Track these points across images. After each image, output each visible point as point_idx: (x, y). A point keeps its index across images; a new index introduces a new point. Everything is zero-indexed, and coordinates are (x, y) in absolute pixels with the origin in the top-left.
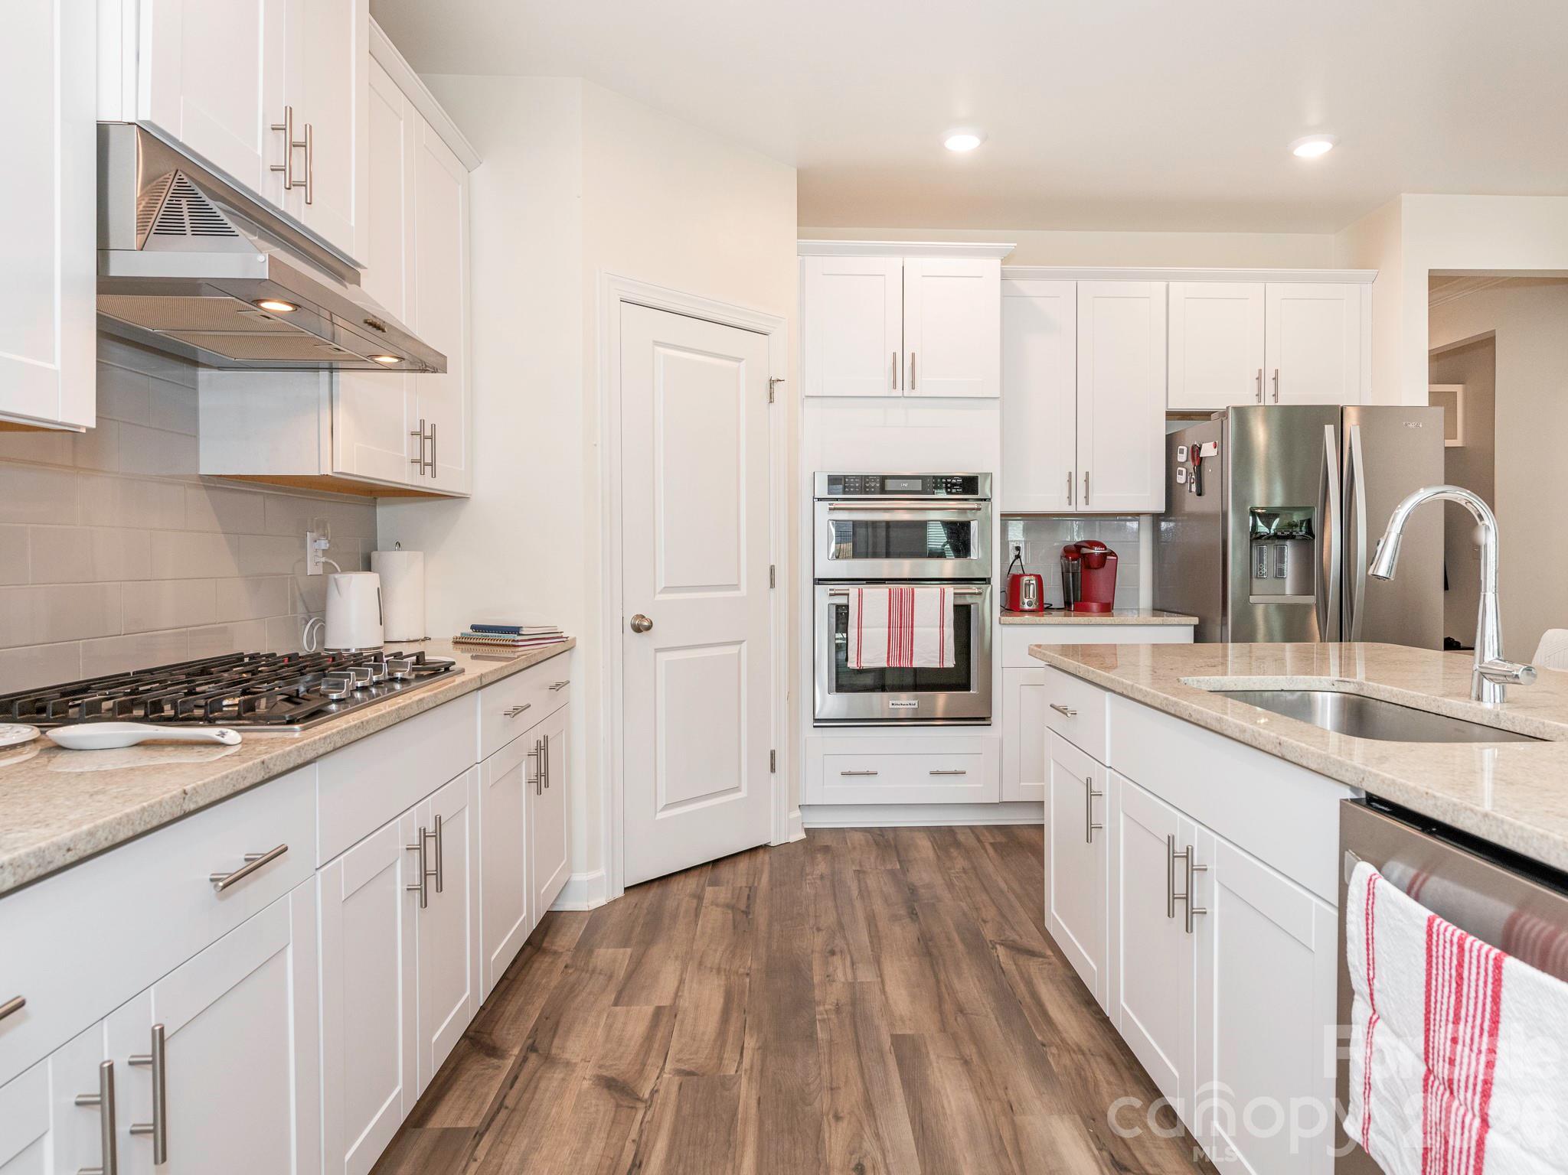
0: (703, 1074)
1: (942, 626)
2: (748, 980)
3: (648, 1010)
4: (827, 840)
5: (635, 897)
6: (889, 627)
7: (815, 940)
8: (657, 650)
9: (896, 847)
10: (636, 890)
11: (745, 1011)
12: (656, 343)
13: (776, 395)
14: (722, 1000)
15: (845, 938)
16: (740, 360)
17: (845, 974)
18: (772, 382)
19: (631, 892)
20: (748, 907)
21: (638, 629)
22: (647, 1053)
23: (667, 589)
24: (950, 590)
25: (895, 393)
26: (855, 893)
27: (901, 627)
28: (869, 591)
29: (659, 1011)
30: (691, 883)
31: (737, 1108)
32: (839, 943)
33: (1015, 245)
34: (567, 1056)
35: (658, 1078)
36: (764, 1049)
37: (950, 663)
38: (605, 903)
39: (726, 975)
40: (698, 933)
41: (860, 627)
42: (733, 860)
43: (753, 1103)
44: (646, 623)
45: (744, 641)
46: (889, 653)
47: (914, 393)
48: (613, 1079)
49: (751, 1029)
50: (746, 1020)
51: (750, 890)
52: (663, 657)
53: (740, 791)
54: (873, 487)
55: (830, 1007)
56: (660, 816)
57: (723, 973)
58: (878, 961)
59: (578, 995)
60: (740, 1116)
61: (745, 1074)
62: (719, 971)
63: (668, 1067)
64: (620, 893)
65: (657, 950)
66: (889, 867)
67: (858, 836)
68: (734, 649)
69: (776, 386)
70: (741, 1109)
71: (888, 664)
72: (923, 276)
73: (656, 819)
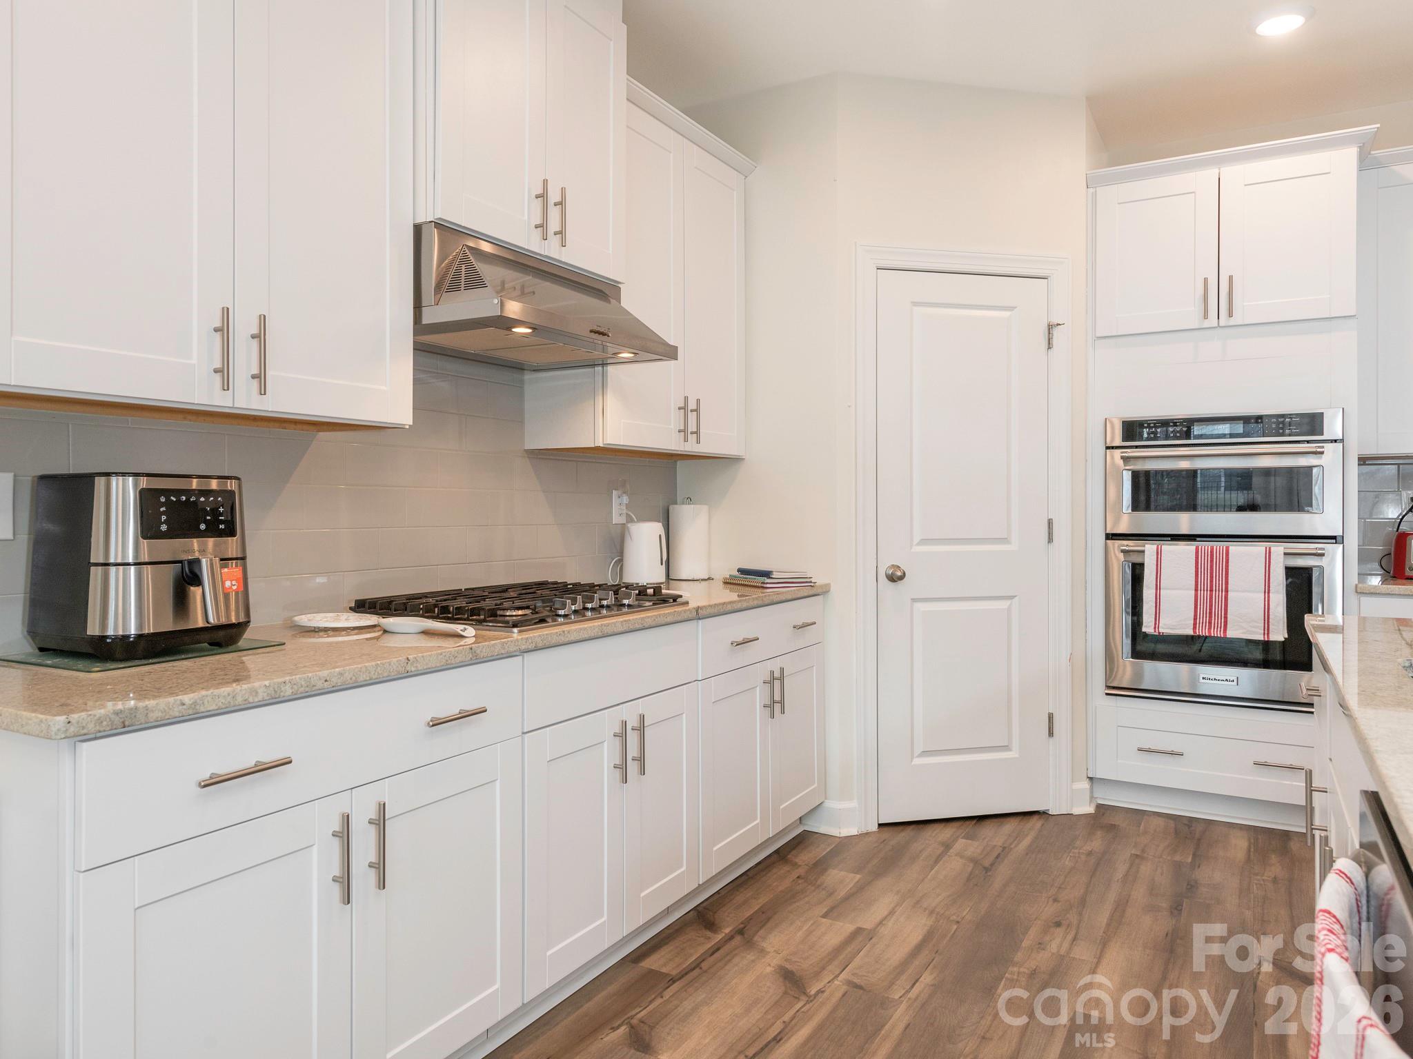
0: (870, 991)
1: (1267, 591)
2: (955, 927)
3: (850, 928)
4: (1118, 820)
5: (887, 833)
6: (1196, 590)
7: (1046, 909)
8: (914, 600)
9: (1199, 840)
10: (891, 828)
11: (937, 952)
12: (915, 304)
13: (1055, 341)
14: (920, 937)
15: (1080, 914)
16: (1011, 308)
17: (1060, 946)
18: (1050, 327)
19: (886, 829)
20: (992, 865)
21: (892, 578)
22: (830, 961)
23: (924, 541)
24: (1278, 549)
25: (1206, 324)
26: (1119, 875)
27: (1211, 590)
28: (1169, 548)
29: (859, 931)
30: (947, 832)
31: (883, 1026)
32: (1072, 917)
33: (1378, 125)
34: (764, 945)
35: (829, 982)
36: (936, 987)
37: (1279, 634)
38: (857, 833)
39: (936, 918)
40: (929, 877)
41: (1158, 587)
42: (1002, 820)
43: (902, 1026)
44: (899, 574)
45: (1016, 596)
46: (1195, 619)
47: (1232, 322)
48: (792, 973)
49: (935, 967)
50: (933, 960)
51: (1003, 851)
52: (921, 607)
53: (1010, 750)
54: (1178, 432)
55: (1026, 971)
56: (917, 761)
57: (934, 915)
58: (1104, 944)
59: (795, 902)
60: (883, 1032)
61: (907, 1002)
62: (932, 912)
63: (842, 976)
64: (875, 828)
65: (882, 883)
66: (1177, 858)
67: (1160, 822)
68: (1003, 605)
69: (1056, 332)
70: (887, 1027)
71: (1195, 632)
72: (1246, 185)
73: (913, 763)
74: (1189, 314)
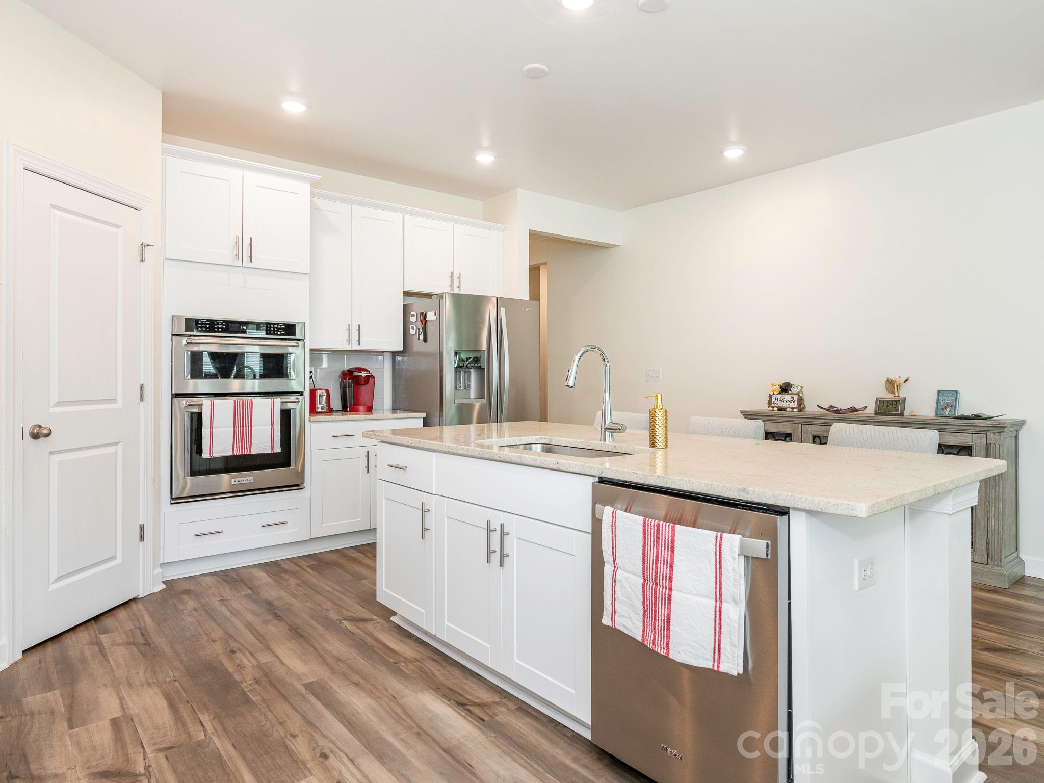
0: (181, 746)
1: (272, 425)
2: (177, 684)
3: (106, 723)
4: (186, 586)
5: (34, 657)
6: (234, 427)
7: (215, 648)
8: (51, 453)
9: (241, 580)
10: (34, 650)
11: (187, 702)
12: (53, 206)
13: (146, 256)
14: (164, 701)
15: (237, 641)
16: (118, 227)
17: (250, 661)
18: (143, 246)
19: (28, 653)
20: (146, 640)
21: (35, 436)
22: (124, 746)
23: (59, 404)
24: (278, 400)
25: (236, 263)
26: (228, 614)
27: (243, 427)
28: (218, 402)
29: (115, 723)
30: (83, 636)
31: (220, 755)
32: (234, 645)
33: (320, 177)
34: (51, 771)
35: (144, 759)
36: (217, 717)
37: (278, 449)
38: (8, 666)
39: (157, 686)
40: (113, 666)
41: (211, 427)
42: (111, 613)
43: (231, 748)
44: (45, 432)
45: (120, 442)
46: (233, 445)
47: (250, 265)
48: (107, 772)
49: (199, 710)
50: (192, 707)
51: (141, 630)
52: (53, 457)
53: (116, 559)
54: (220, 328)
55: (251, 682)
56: (52, 587)
57: (152, 685)
58: (269, 649)
59: (28, 733)
60: (225, 758)
61: (213, 735)
62: (149, 684)
63: (148, 750)
64: (19, 656)
65: (84, 687)
66: (243, 593)
67: (208, 579)
68: (111, 450)
69: (147, 249)
70: (223, 754)
71: (233, 453)
72: (258, 186)
73: (49, 590)
74: (226, 254)
